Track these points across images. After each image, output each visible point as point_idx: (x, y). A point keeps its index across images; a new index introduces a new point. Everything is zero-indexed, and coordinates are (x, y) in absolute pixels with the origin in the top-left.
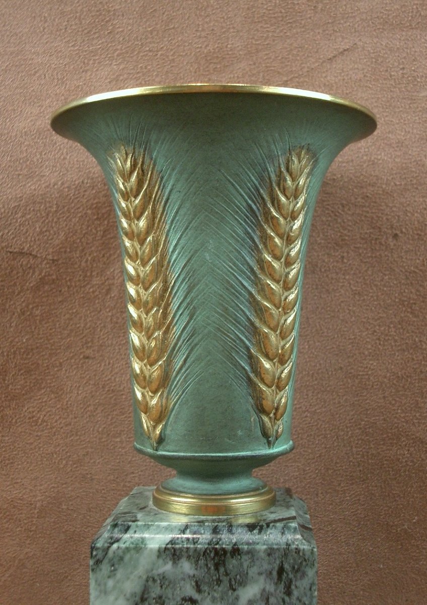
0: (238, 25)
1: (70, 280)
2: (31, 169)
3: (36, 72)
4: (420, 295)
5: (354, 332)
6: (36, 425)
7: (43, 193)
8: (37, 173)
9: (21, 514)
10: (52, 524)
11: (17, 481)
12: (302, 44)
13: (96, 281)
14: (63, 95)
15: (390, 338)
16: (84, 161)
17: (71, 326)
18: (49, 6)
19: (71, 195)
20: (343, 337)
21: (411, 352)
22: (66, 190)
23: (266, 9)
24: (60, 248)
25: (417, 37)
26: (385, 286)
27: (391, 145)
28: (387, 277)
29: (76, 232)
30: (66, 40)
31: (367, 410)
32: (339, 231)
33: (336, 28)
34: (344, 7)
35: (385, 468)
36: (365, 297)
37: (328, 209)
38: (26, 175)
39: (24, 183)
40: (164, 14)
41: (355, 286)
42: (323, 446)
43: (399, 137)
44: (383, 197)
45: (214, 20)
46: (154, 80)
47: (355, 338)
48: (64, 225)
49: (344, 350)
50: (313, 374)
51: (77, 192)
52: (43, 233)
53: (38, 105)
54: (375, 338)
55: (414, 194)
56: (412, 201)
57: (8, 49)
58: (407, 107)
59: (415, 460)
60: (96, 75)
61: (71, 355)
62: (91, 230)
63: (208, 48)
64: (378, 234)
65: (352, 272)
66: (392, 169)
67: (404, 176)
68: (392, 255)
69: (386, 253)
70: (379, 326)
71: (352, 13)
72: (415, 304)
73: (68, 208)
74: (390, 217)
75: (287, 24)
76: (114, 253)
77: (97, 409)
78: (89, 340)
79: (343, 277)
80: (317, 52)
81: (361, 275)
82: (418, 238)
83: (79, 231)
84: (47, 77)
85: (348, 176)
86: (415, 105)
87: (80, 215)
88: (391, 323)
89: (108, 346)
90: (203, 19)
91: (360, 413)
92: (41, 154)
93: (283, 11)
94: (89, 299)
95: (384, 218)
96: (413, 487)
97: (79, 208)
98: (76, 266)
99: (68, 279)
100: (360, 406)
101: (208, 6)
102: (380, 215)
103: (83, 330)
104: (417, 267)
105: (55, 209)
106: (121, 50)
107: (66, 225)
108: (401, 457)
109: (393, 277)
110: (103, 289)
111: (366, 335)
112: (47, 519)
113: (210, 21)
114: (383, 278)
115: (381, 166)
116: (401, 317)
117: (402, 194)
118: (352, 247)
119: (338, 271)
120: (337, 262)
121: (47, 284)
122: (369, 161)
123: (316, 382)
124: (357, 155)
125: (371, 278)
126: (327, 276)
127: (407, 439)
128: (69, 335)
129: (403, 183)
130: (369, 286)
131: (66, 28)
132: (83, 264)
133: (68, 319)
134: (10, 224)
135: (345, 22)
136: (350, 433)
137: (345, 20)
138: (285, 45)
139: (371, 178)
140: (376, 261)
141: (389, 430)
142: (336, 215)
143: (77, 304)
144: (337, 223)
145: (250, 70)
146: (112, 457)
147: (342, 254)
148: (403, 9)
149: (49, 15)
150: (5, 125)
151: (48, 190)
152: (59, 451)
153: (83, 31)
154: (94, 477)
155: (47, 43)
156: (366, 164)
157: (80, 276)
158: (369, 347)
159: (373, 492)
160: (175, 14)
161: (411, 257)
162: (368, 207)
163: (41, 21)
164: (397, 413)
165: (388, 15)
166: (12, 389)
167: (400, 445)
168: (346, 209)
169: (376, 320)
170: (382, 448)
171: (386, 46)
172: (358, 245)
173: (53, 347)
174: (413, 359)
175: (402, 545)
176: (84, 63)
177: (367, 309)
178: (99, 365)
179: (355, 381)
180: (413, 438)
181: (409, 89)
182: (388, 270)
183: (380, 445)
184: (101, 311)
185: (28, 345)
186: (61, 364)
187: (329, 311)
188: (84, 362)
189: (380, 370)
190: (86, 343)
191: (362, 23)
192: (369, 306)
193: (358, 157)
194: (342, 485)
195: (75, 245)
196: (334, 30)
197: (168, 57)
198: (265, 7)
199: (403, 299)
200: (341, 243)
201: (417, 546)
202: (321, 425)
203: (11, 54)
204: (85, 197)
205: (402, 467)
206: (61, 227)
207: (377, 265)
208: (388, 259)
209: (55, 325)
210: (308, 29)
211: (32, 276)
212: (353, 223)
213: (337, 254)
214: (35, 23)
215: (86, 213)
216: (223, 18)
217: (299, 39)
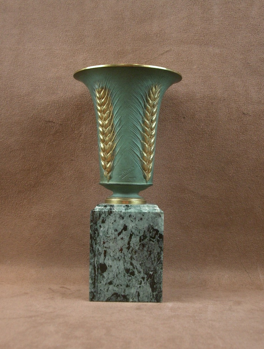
0: (129, 41)
2: (54, 91)
3: (56, 56)
4: (193, 139)
5: (169, 152)
6: (52, 185)
7: (58, 100)
8: (56, 93)
9: (46, 218)
10: (57, 222)
11: (45, 206)
13: (76, 132)
14: (66, 65)
15: (182, 154)
17: (67, 148)
18: (62, 33)
19: (68, 101)
20: (165, 154)
21: (189, 159)
22: (66, 99)
24: (64, 120)
25: (193, 47)
26: (180, 135)
27: (183, 85)
29: (69, 114)
30: (68, 45)
31: (173, 180)
33: (164, 43)
36: (173, 139)
38: (52, 93)
39: (51, 96)
40: (103, 37)
41: (169, 135)
42: (157, 193)
44: (180, 104)
45: (121, 39)
46: (99, 60)
47: (169, 154)
49: (165, 158)
51: (70, 100)
52: (57, 114)
54: (176, 154)
55: (191, 103)
56: (190, 105)
57: (46, 48)
58: (189, 72)
59: (190, 199)
60: (78, 58)
61: (66, 159)
62: (75, 114)
63: (118, 49)
64: (178, 117)
65: (169, 130)
66: (183, 93)
67: (187, 96)
68: (183, 124)
69: (181, 124)
70: (178, 150)
71: (170, 38)
72: (191, 142)
73: (67, 106)
74: (182, 111)
75: (147, 41)
76: (83, 122)
77: (75, 179)
78: (73, 154)
79: (165, 132)
80: (157, 51)
81: (171, 131)
82: (192, 118)
84: (60, 58)
85: (168, 96)
86: (192, 71)
87: (71, 108)
88: (182, 149)
89: (80, 156)
90: (117, 39)
91: (171, 181)
92: (57, 86)
94: (73, 139)
96: (190, 209)
97: (71, 105)
98: (69, 127)
99: (66, 131)
100: (171, 178)
101: (119, 34)
102: (179, 110)
103: (71, 150)
104: (192, 129)
105: (62, 106)
106: (87, 49)
107: (66, 112)
108: (185, 198)
109: (183, 132)
110: (78, 135)
111: (173, 153)
112: (55, 220)
113: (119, 40)
114: (180, 133)
115: (179, 93)
116: (186, 147)
117: (187, 103)
118: (169, 121)
120: (163, 126)
121: (58, 133)
122: (175, 91)
125: (175, 132)
127: (188, 191)
128: (66, 152)
129: (187, 99)
130: (175, 135)
131: (68, 41)
132: (72, 126)
133: (66, 146)
134: (46, 111)
136: (167, 188)
137: (167, 40)
138: (146, 49)
139: (176, 97)
140: (177, 126)
141: (181, 188)
142: (163, 110)
143: (69, 140)
145: (133, 57)
146: (80, 197)
147: (165, 124)
148: (188, 37)
149: (62, 36)
151: (60, 98)
152: (61, 194)
153: (74, 42)
154: (73, 204)
155: (60, 46)
157: (71, 130)
158: (174, 157)
159: (175, 210)
160: (107, 37)
161: (189, 125)
162: (175, 107)
163: (59, 38)
164: (184, 181)
165: (183, 39)
166: (44, 171)
167: (185, 193)
169: (177, 148)
170: (179, 194)
171: (182, 50)
172: (171, 121)
173: (60, 156)
174: (190, 162)
175: (186, 231)
176: (74, 53)
178: (76, 163)
179: (169, 169)
181: (190, 65)
182: (181, 130)
184: (77, 143)
185: (50, 155)
186: (62, 162)
188: (71, 162)
189: (178, 166)
191: (173, 41)
192: (174, 143)
195: (69, 119)
197: (104, 52)
199: (187, 140)
201: (191, 231)
204: (73, 101)
206: (64, 112)
207: (177, 128)
208: (181, 126)
209: (61, 148)
210: (154, 43)
211: (53, 130)
212: (169, 113)
214: (57, 38)
215: (73, 107)
216: (124, 38)
217: (151, 47)
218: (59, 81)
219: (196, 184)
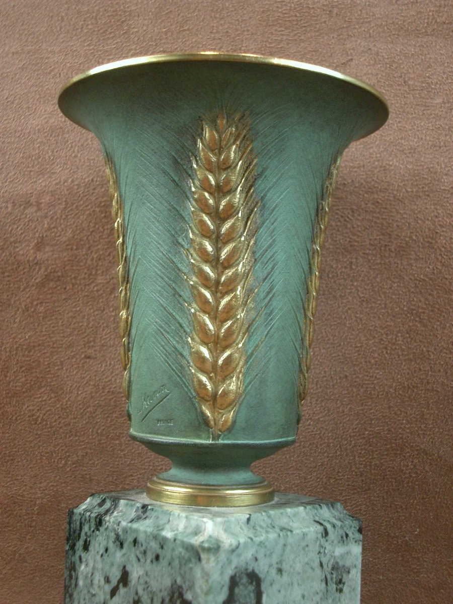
0: (252, 28)
1: (75, 278)
2: (43, 165)
3: (51, 71)
4: (429, 304)
5: (360, 340)
6: (36, 423)
7: (53, 189)
8: (48, 170)
9: (21, 509)
10: (52, 521)
12: (316, 48)
13: (100, 280)
15: (397, 347)
16: (94, 159)
17: (74, 324)
18: (66, 6)
19: (81, 192)
20: (350, 345)
21: (418, 362)
22: (76, 187)
23: (281, 12)
24: (67, 245)
25: (432, 44)
26: (393, 294)
28: (396, 285)
29: (83, 230)
31: (372, 420)
32: (349, 237)
33: (350, 33)
34: (359, 13)
35: (388, 478)
36: (373, 305)
37: (337, 214)
38: (37, 172)
39: (35, 179)
40: (179, 15)
41: (363, 293)
42: (325, 454)
43: (411, 143)
44: (394, 203)
45: (229, 23)
47: (361, 346)
48: (72, 222)
49: (350, 358)
50: (317, 381)
51: (86, 190)
52: (51, 229)
53: (52, 103)
54: (381, 346)
55: (425, 201)
56: (423, 209)
57: (25, 48)
58: (421, 114)
59: (419, 472)
61: (73, 354)
62: (98, 228)
64: (389, 240)
65: (361, 278)
66: (404, 175)
67: (416, 183)
68: (402, 263)
69: (396, 260)
70: (387, 334)
71: (367, 18)
72: (424, 313)
73: (77, 206)
74: (400, 224)
75: (301, 28)
77: (96, 410)
78: (92, 339)
79: (351, 283)
80: (331, 56)
81: (368, 282)
82: (429, 246)
83: (86, 229)
84: (62, 76)
85: (359, 182)
86: (429, 112)
87: (87, 213)
88: (399, 331)
89: (110, 347)
90: (218, 22)
91: (365, 423)
92: (53, 152)
93: (298, 15)
94: (93, 298)
95: (395, 225)
96: (415, 498)
97: (87, 206)
98: (82, 264)
99: (73, 276)
100: (365, 415)
101: (223, 8)
102: (390, 221)
103: (85, 329)
104: (426, 276)
105: (64, 206)
106: (136, 50)
107: (74, 223)
108: (404, 469)
109: (402, 285)
110: (107, 288)
111: (373, 343)
113: (225, 24)
114: (392, 286)
115: (392, 172)
117: (413, 201)
118: (361, 253)
119: (346, 277)
120: (346, 268)
121: (52, 280)
122: (381, 167)
123: (320, 390)
124: (368, 161)
125: (380, 285)
126: (335, 282)
127: (413, 451)
128: (71, 334)
129: (415, 190)
130: (378, 294)
131: (82, 28)
132: (89, 262)
133: (71, 317)
135: (360, 27)
136: (353, 442)
137: (360, 25)
138: (299, 49)
139: (382, 184)
140: (385, 268)
141: (393, 441)
142: (345, 220)
143: (80, 302)
144: (346, 228)
146: (111, 459)
147: (350, 260)
148: (419, 16)
149: (66, 14)
150: (20, 122)
151: (58, 186)
152: (58, 450)
153: (98, 31)
154: (92, 478)
155: (63, 41)
156: (378, 170)
157: (86, 274)
158: (376, 355)
159: (375, 502)
160: (190, 15)
161: (421, 265)
162: (379, 213)
163: (58, 20)
164: (402, 424)
165: (404, 21)
166: (13, 386)
167: (404, 456)
168: (356, 215)
169: (383, 329)
170: (386, 459)
171: (400, 52)
172: (367, 251)
173: (55, 345)
174: (420, 369)
175: (402, 556)
177: (374, 317)
178: (100, 366)
179: (360, 390)
180: (417, 450)
181: (423, 95)
182: (397, 278)
183: (384, 455)
184: (104, 310)
185: (30, 342)
186: (62, 363)
187: (336, 317)
188: (86, 362)
189: (387, 380)
190: (88, 343)
191: (377, 28)
192: (376, 314)
193: (369, 162)
194: (343, 495)
195: (82, 243)
196: (348, 35)
198: (280, 10)
199: (412, 307)
200: (349, 248)
201: (418, 558)
202: (324, 433)
203: (28, 53)
204: (94, 195)
205: (406, 478)
206: (69, 224)
207: (386, 272)
208: (397, 267)
209: (58, 323)
210: (322, 33)
211: (38, 273)
212: (363, 228)
213: (345, 260)
214: (52, 22)
215: (94, 211)
216: (238, 20)
217: (314, 43)
218: (57, 138)
219: (437, 430)
